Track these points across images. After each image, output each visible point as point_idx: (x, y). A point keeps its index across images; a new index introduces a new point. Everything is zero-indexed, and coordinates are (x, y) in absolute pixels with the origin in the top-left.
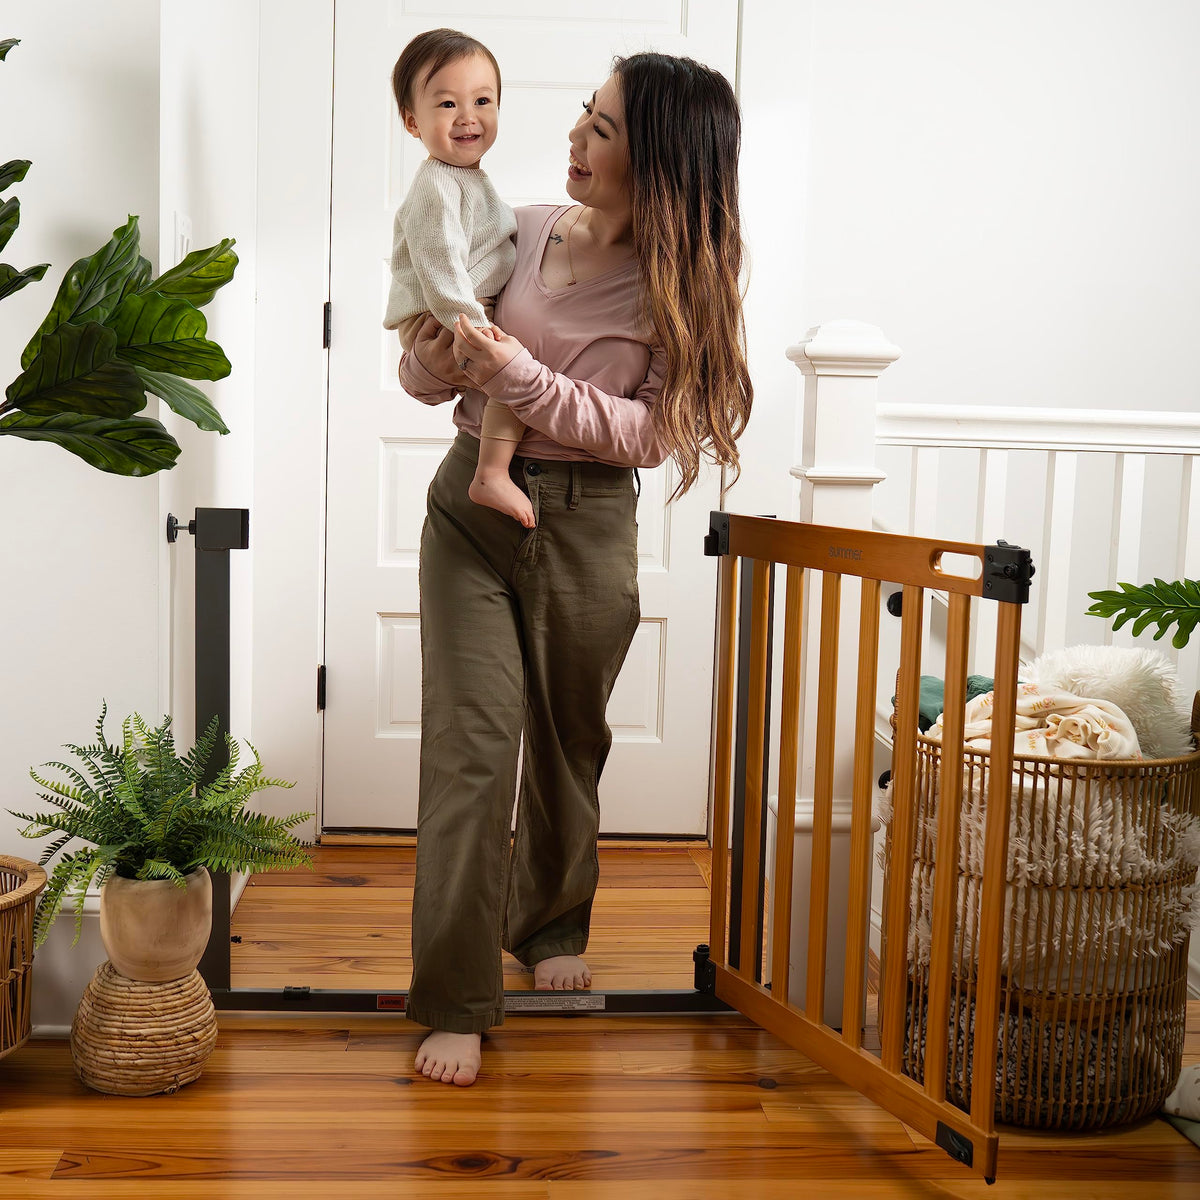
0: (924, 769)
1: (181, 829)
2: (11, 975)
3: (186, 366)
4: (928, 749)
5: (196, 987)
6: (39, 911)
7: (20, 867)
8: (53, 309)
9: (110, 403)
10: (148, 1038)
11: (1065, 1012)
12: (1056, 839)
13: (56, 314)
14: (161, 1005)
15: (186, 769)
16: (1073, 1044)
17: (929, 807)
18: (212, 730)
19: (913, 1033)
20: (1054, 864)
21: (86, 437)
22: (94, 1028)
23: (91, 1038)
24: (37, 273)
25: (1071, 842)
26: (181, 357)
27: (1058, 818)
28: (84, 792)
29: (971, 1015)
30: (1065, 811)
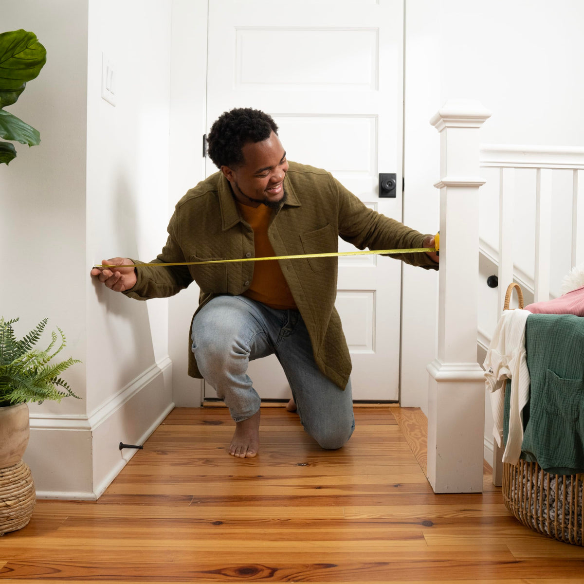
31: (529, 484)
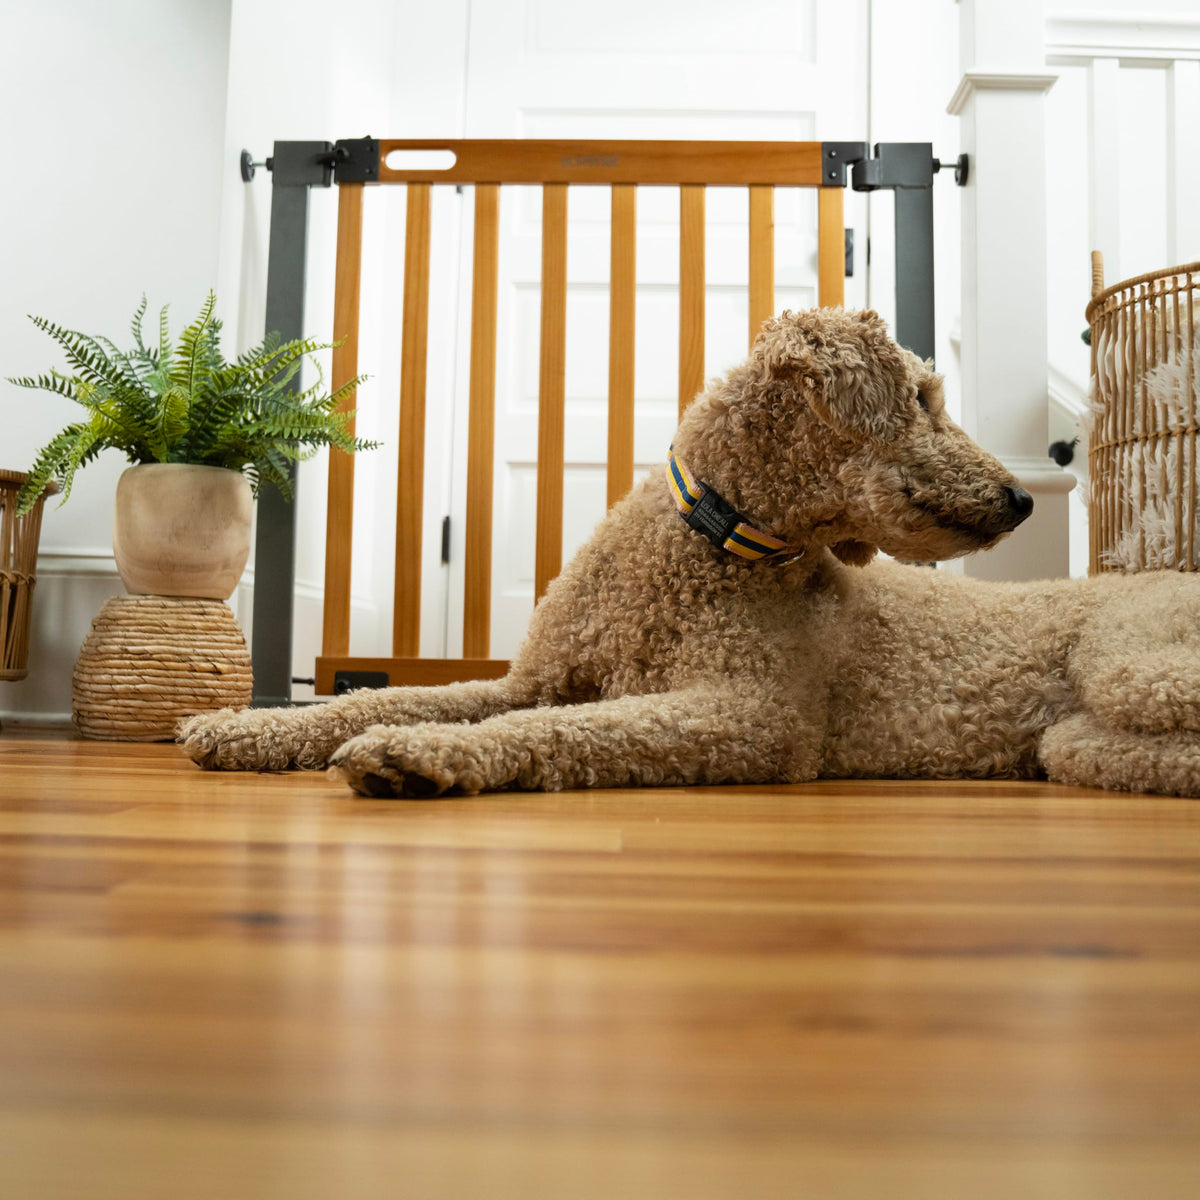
10: (156, 657)
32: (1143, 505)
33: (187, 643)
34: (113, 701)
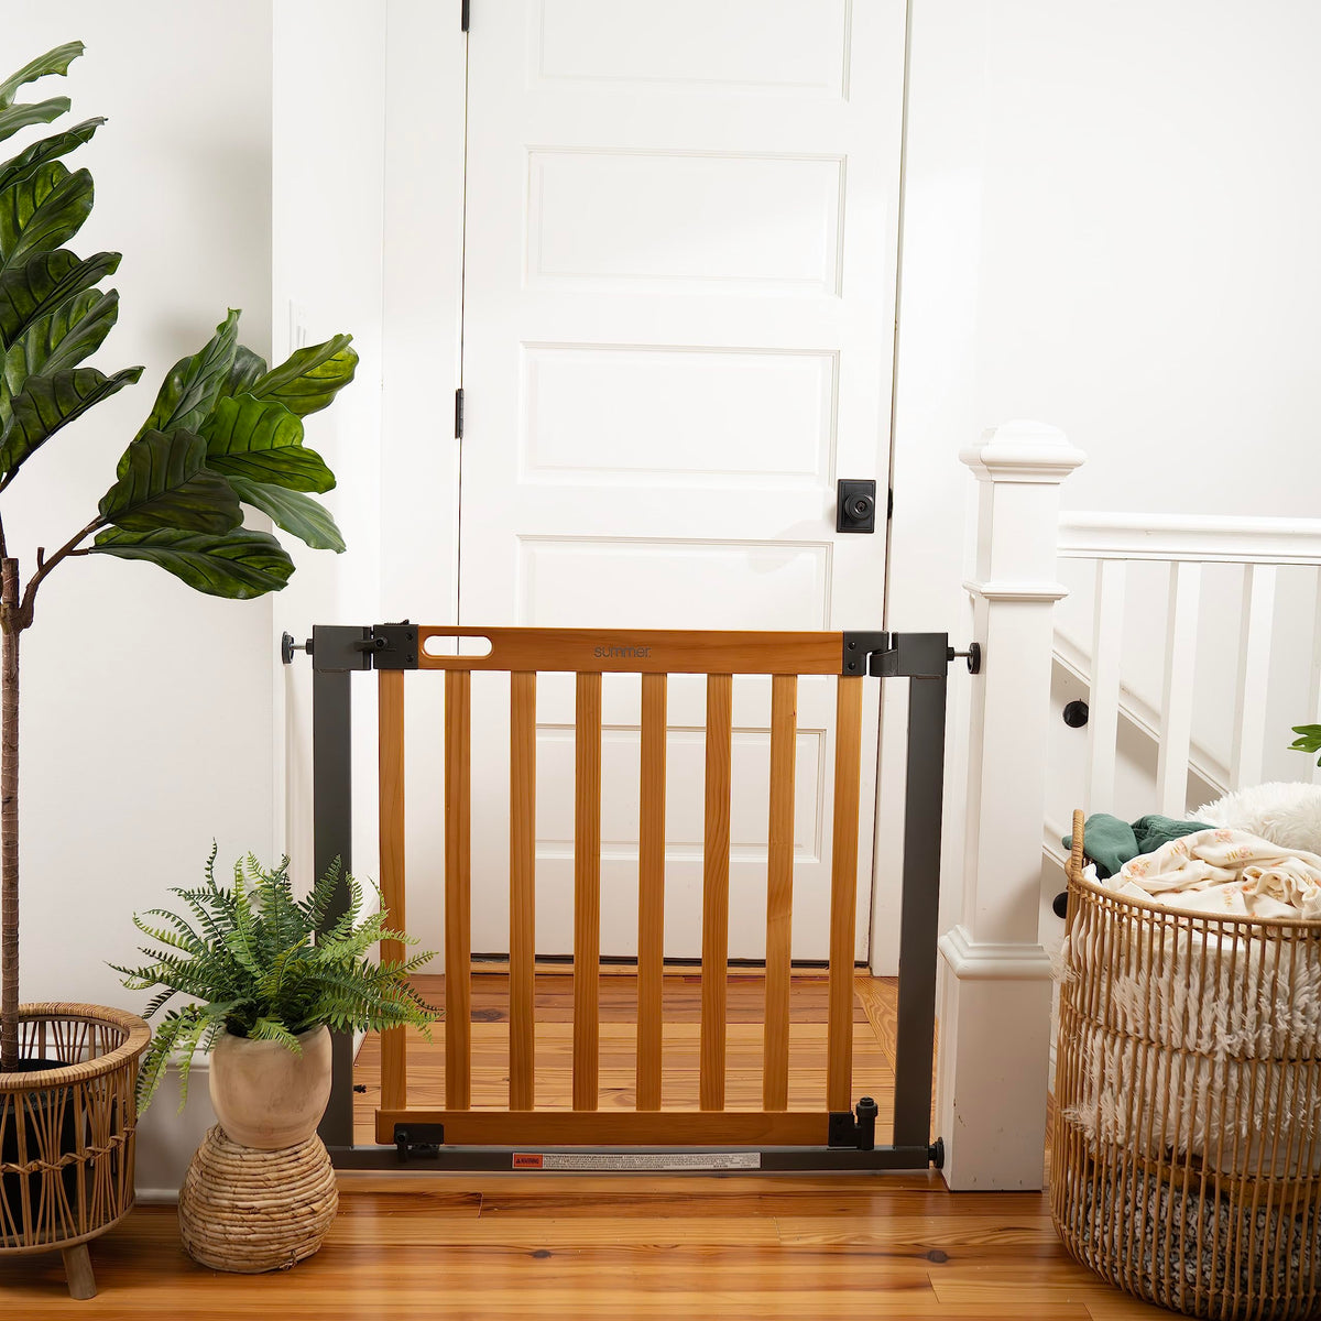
0: (1108, 928)
1: (295, 983)
2: (111, 1143)
3: (291, 476)
4: (1113, 905)
5: (315, 1153)
6: (142, 1074)
7: (123, 1021)
8: (153, 413)
9: (206, 516)
10: (262, 1211)
11: (1266, 1196)
12: (1258, 1007)
13: (156, 419)
14: (276, 1175)
15: (304, 914)
16: (1275, 1232)
17: (1114, 969)
18: (333, 871)
19: (1095, 1217)
20: (1257, 1035)
21: (189, 555)
22: (203, 1199)
23: (199, 1210)
24: (132, 375)
25: (1274, 1011)
26: (284, 467)
27: (1260, 985)
28: (191, 942)
29: (1162, 1201)
30: (1268, 977)
31: (1139, 1216)
32: (1102, 1089)
33: (287, 1194)
34: (226, 1246)
